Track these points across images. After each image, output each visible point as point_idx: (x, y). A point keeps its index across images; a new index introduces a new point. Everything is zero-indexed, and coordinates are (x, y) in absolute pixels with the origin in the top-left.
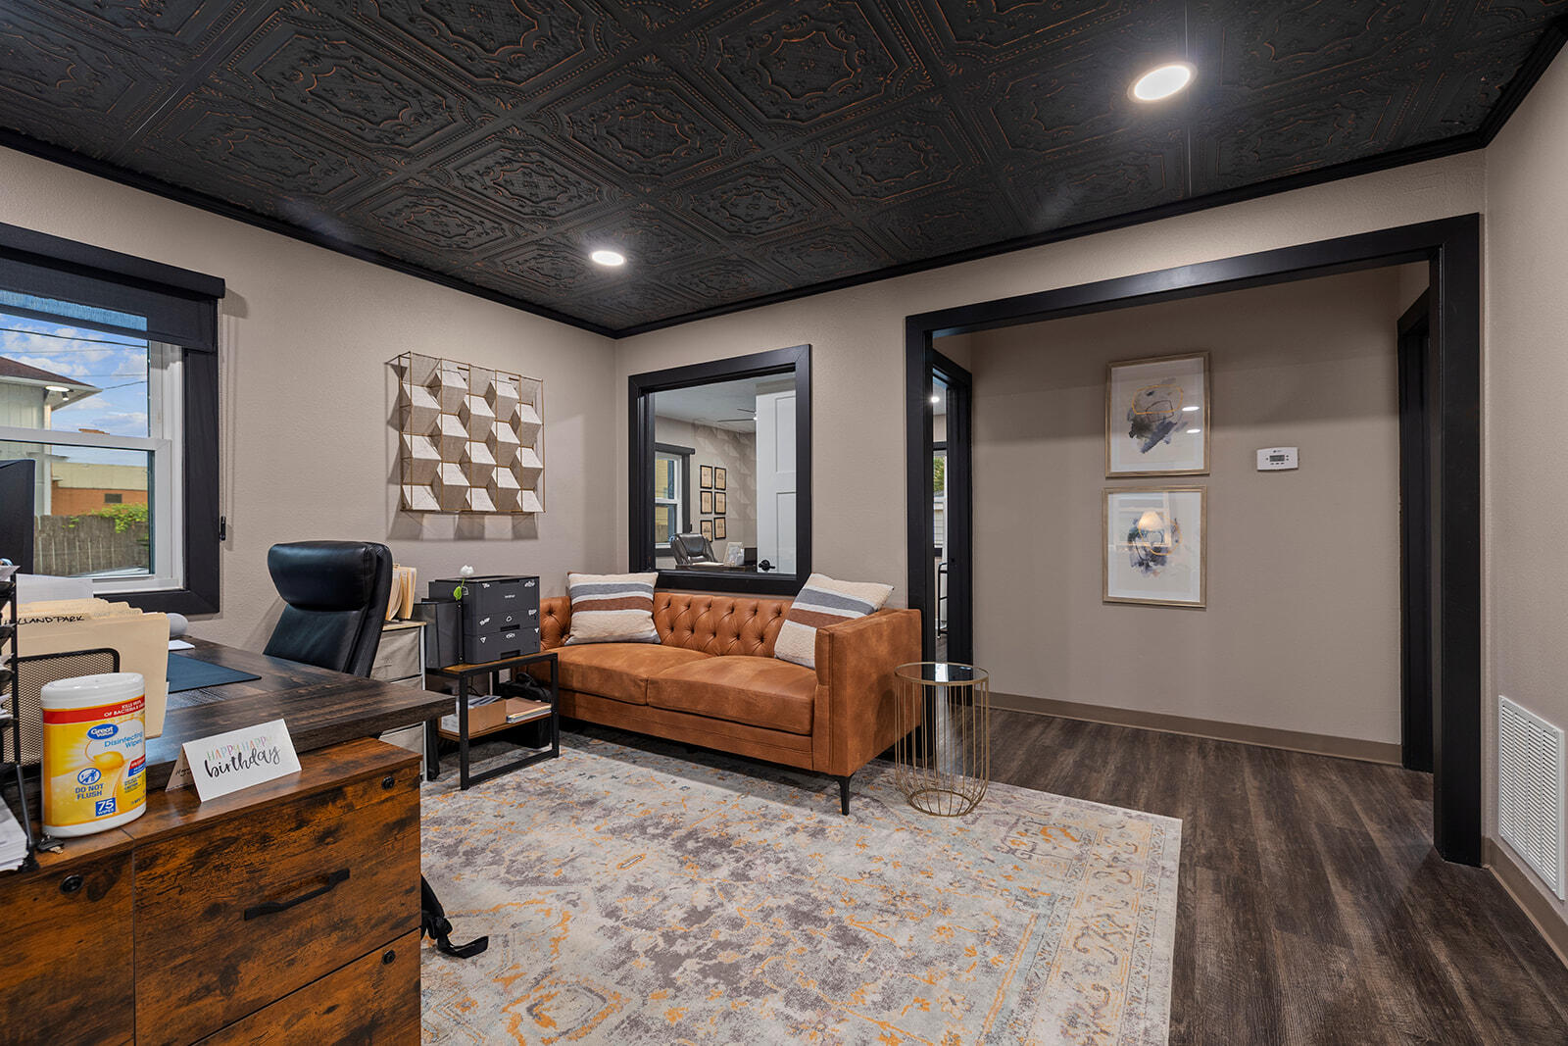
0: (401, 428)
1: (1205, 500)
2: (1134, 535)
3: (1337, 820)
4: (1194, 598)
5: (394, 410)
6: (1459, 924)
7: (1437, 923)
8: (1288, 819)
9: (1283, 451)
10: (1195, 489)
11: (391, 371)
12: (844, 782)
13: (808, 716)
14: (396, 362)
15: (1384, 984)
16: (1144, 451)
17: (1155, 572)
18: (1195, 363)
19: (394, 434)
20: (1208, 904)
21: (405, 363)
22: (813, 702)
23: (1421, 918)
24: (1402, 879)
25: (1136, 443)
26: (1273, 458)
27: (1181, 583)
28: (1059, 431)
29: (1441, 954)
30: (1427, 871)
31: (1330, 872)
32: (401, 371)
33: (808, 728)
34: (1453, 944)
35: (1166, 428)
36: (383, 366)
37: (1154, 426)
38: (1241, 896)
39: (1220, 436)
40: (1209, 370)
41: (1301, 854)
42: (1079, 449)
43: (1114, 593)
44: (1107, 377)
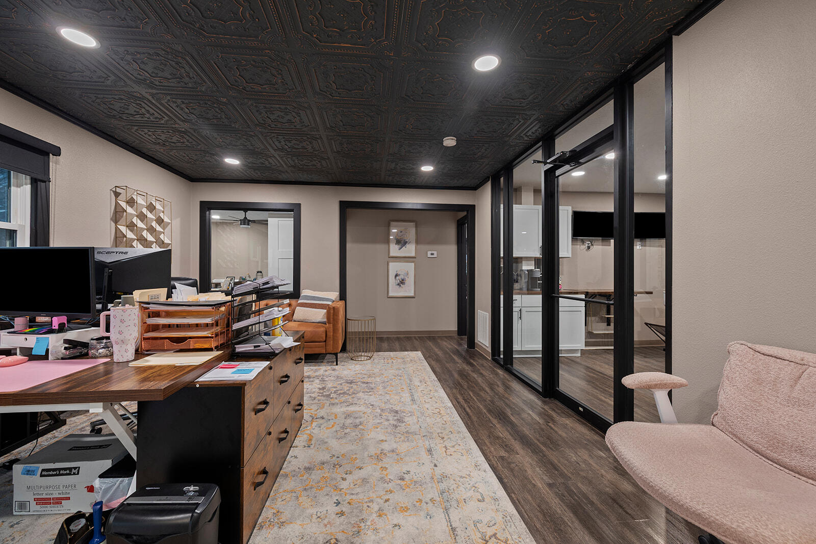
0: (116, 222)
1: (415, 265)
2: (396, 275)
3: (450, 347)
4: (412, 294)
5: (113, 213)
6: (473, 357)
7: (470, 357)
8: (441, 348)
9: (433, 252)
10: (413, 262)
11: (112, 193)
12: (336, 354)
13: (325, 335)
14: (114, 189)
15: (465, 366)
16: (399, 249)
17: (402, 287)
18: (412, 224)
19: (113, 224)
20: (433, 363)
21: (118, 190)
22: (326, 331)
23: (468, 357)
24: (464, 353)
25: (397, 247)
26: (432, 254)
27: (409, 290)
28: (374, 241)
29: (472, 361)
30: (467, 351)
31: (452, 354)
32: (117, 194)
33: (325, 339)
34: (473, 360)
35: (405, 243)
36: (109, 191)
37: (402, 242)
38: (438, 360)
39: (419, 246)
40: (416, 227)
41: (445, 353)
42: (380, 247)
43: (391, 294)
44: (389, 226)
